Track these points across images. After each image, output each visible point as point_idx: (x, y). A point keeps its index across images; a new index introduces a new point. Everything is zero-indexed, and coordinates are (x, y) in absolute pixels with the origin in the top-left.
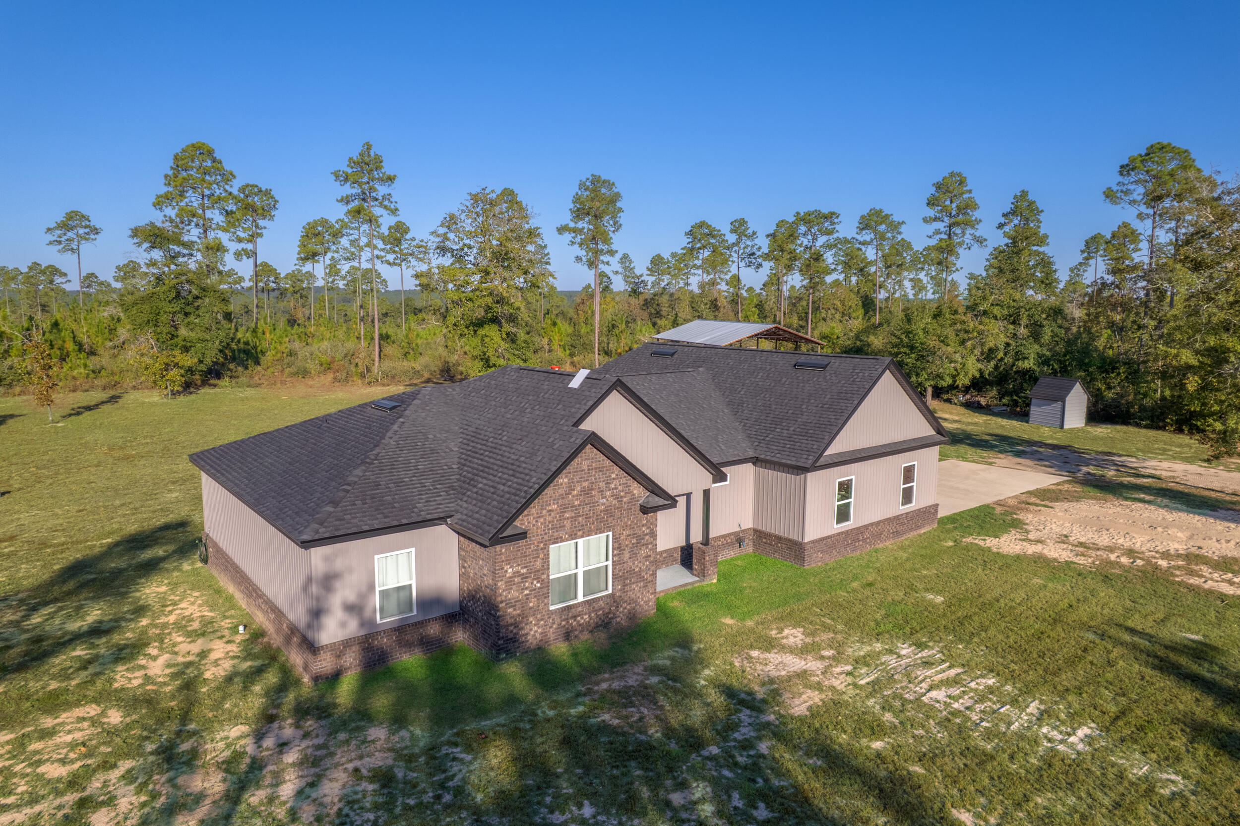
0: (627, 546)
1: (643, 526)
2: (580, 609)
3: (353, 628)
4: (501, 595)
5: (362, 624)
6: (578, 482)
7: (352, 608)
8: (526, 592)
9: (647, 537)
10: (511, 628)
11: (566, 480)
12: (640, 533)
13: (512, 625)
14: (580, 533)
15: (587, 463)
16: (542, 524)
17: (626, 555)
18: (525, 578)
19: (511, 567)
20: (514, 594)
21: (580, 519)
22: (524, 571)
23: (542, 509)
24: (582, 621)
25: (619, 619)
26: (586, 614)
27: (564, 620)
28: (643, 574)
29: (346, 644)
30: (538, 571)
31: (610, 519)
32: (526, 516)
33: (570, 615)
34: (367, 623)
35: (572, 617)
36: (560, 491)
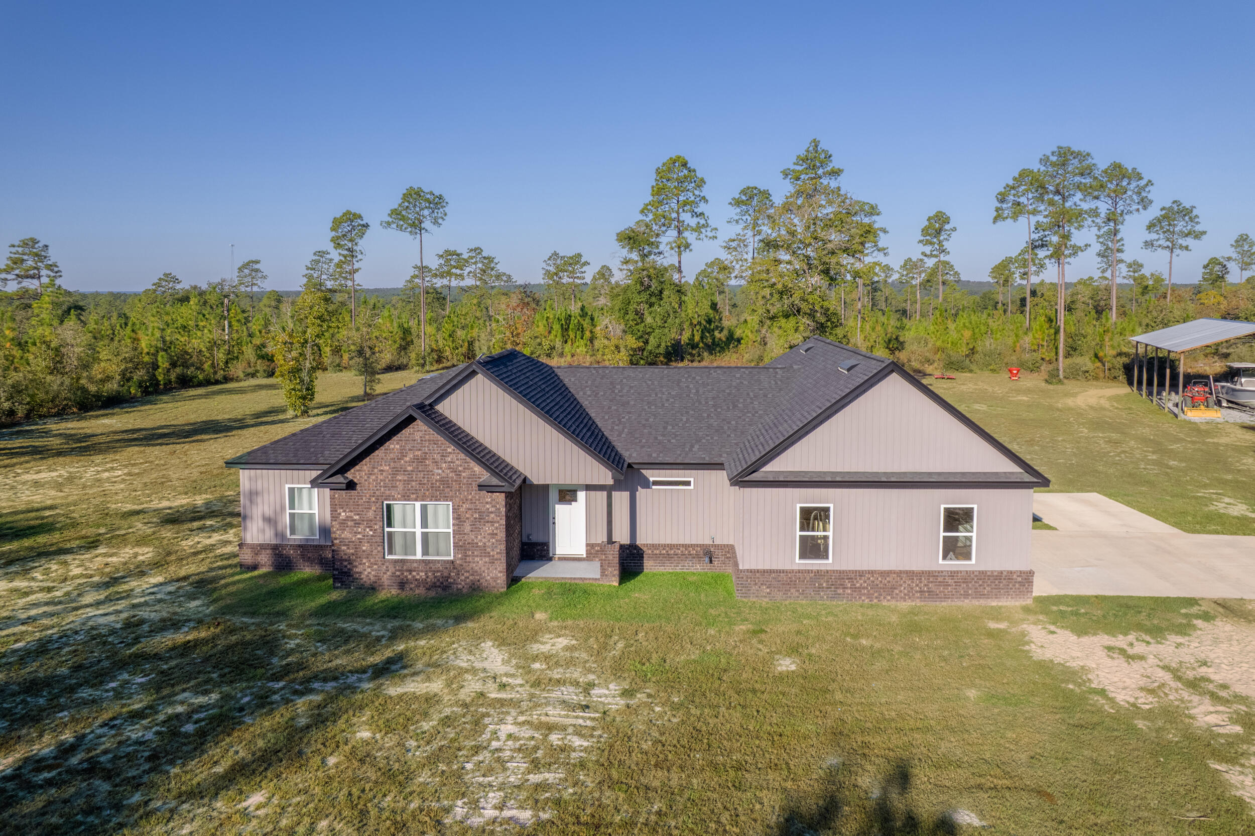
0: (467, 518)
1: (487, 503)
2: (415, 565)
3: (267, 537)
4: (335, 533)
5: (276, 535)
6: (410, 450)
7: (269, 521)
8: (359, 536)
9: (492, 515)
10: (346, 563)
11: (398, 446)
12: (483, 509)
13: (346, 560)
14: (414, 496)
15: (420, 434)
16: (374, 480)
17: (467, 528)
18: (357, 524)
19: (344, 511)
20: (346, 534)
21: (414, 483)
22: (357, 517)
23: (374, 468)
24: (418, 577)
25: (460, 586)
26: (422, 571)
27: (399, 571)
28: (489, 550)
29: (263, 547)
30: (371, 521)
31: (447, 490)
32: (358, 471)
33: (405, 568)
34: (280, 535)
35: (407, 571)
36: (392, 455)
